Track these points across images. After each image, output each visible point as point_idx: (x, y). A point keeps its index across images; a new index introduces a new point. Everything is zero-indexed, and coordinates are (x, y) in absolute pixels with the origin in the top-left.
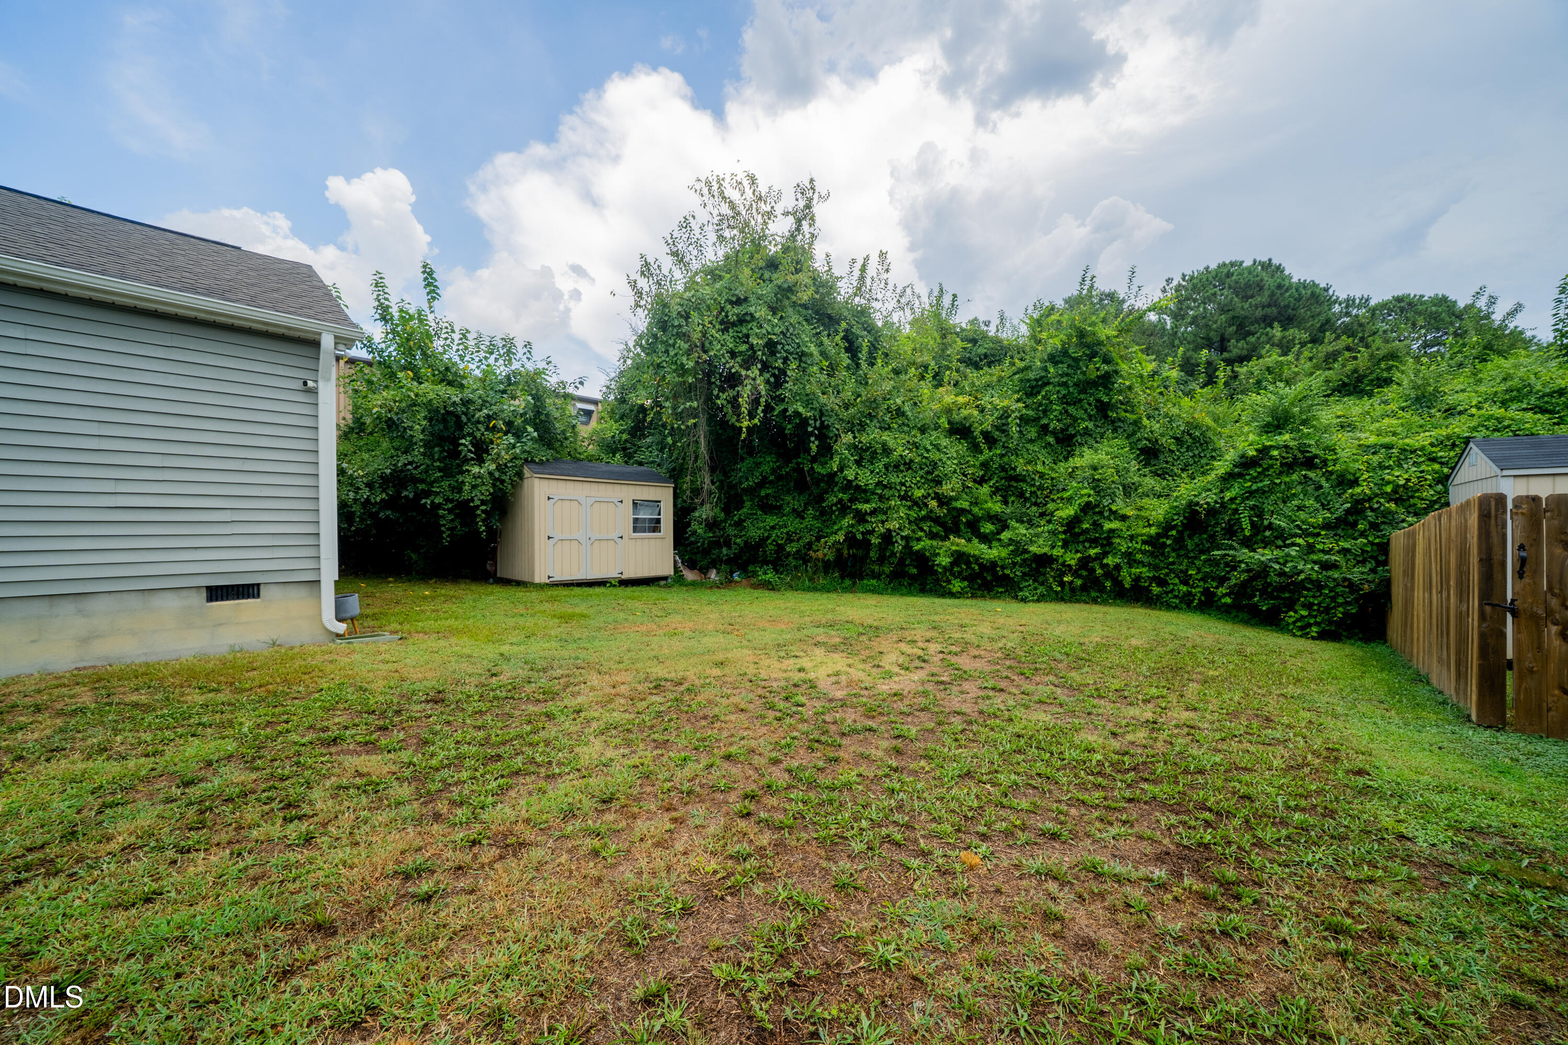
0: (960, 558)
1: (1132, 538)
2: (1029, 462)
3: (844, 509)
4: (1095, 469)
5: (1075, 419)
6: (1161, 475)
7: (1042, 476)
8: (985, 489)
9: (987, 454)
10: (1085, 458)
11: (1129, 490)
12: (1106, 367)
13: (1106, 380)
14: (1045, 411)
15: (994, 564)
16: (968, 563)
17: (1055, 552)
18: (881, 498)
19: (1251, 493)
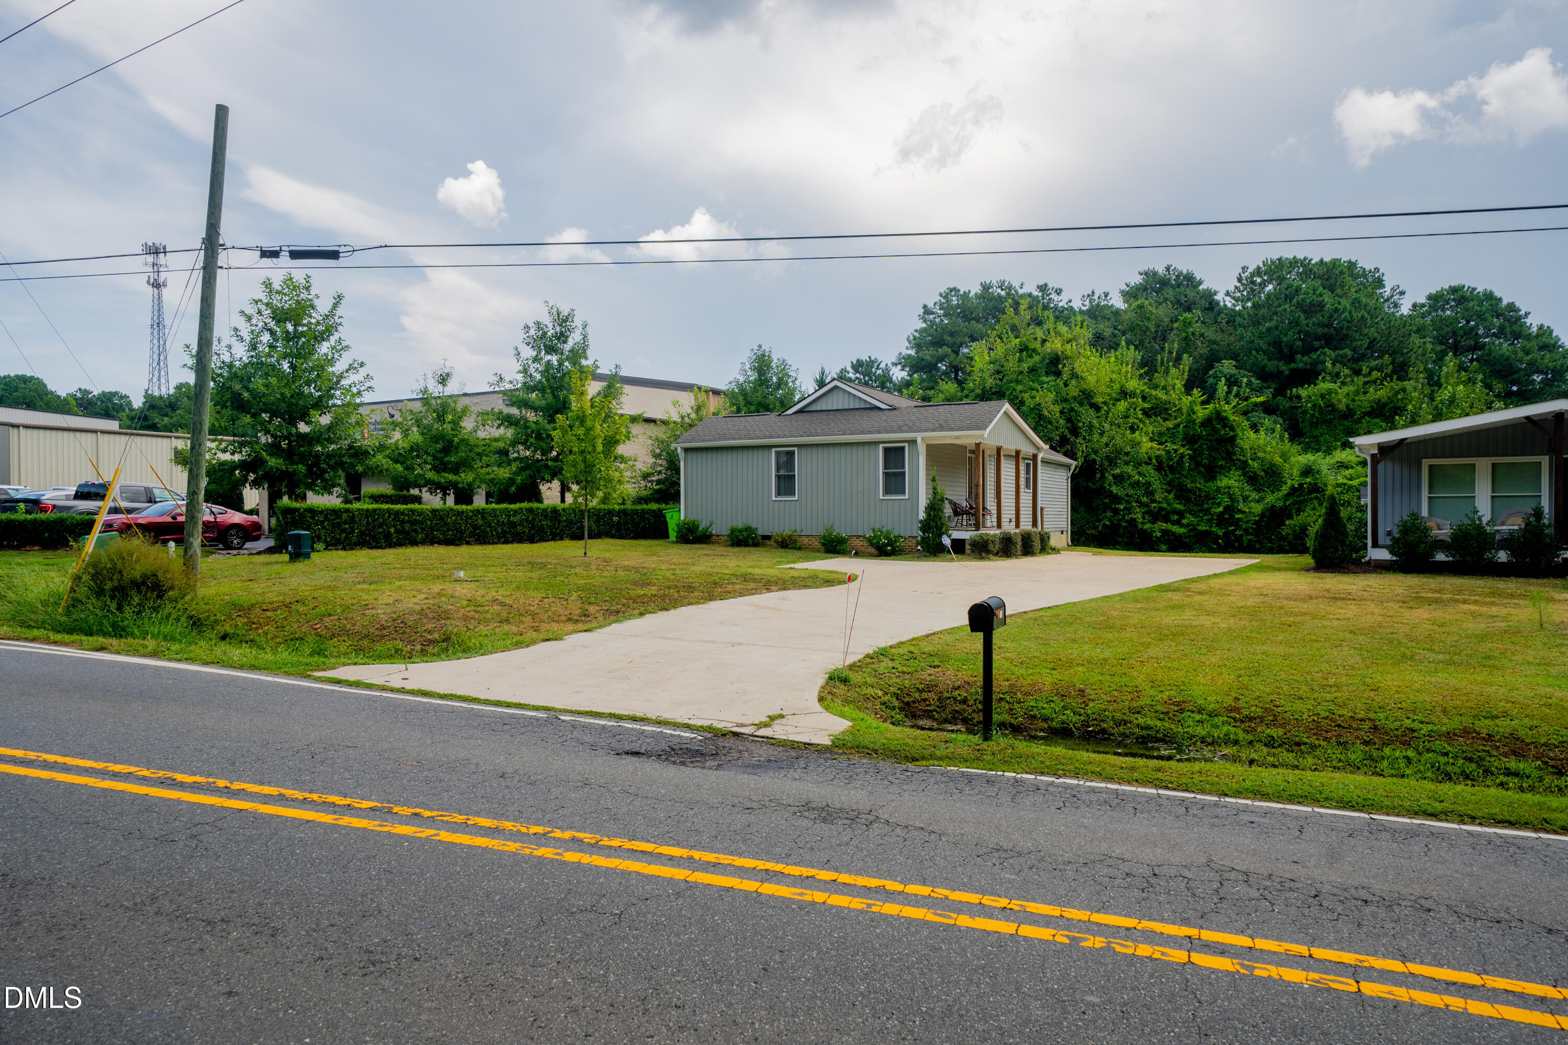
0: (1165, 532)
1: (1247, 522)
2: (1192, 482)
3: (1106, 507)
4: (1229, 488)
5: (1215, 459)
6: (1258, 490)
7: (1200, 489)
8: (1171, 496)
9: (1170, 476)
10: (1223, 482)
11: (1245, 499)
12: (1232, 434)
13: (1232, 440)
14: (1199, 454)
15: (1180, 535)
16: (1168, 535)
17: (1213, 529)
18: (1128, 502)
19: (1297, 502)
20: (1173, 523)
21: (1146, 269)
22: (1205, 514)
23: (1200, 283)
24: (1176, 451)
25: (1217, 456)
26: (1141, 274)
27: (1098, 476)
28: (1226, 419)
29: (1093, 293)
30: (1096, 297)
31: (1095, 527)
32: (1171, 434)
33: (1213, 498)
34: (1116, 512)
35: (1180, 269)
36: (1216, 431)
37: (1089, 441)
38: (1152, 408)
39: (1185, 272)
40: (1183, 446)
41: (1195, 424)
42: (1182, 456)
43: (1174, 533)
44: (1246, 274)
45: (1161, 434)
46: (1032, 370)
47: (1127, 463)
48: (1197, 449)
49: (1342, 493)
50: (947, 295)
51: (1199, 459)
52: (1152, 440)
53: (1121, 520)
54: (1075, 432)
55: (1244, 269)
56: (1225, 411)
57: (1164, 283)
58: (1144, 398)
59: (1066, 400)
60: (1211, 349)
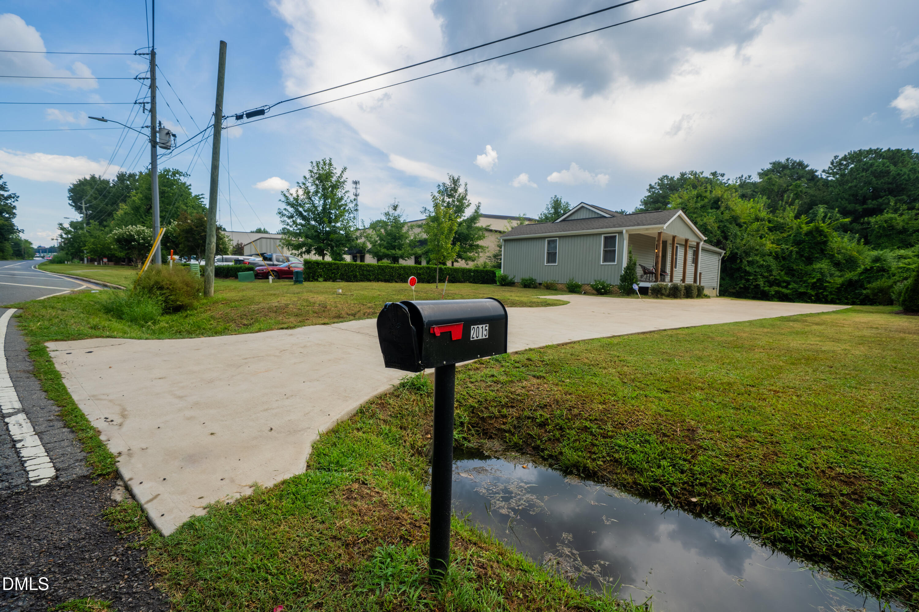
20: (783, 287)
21: (774, 161)
22: (804, 283)
23: (807, 166)
24: (788, 249)
25: (815, 252)
26: (771, 164)
27: (738, 261)
28: (822, 231)
29: (742, 176)
30: (744, 178)
31: (734, 288)
32: (786, 240)
33: (810, 274)
34: (748, 280)
35: (795, 160)
36: (814, 237)
37: (734, 243)
38: (774, 227)
39: (798, 161)
40: (792, 246)
41: (801, 234)
42: (791, 252)
43: (783, 293)
44: (837, 160)
45: (778, 240)
46: (703, 207)
47: (756, 255)
48: (801, 248)
49: (902, 272)
50: (662, 179)
51: (802, 253)
52: (772, 243)
53: (750, 285)
54: (726, 238)
55: (836, 157)
56: (822, 227)
57: (785, 167)
58: (769, 222)
59: (721, 221)
60: (812, 200)
